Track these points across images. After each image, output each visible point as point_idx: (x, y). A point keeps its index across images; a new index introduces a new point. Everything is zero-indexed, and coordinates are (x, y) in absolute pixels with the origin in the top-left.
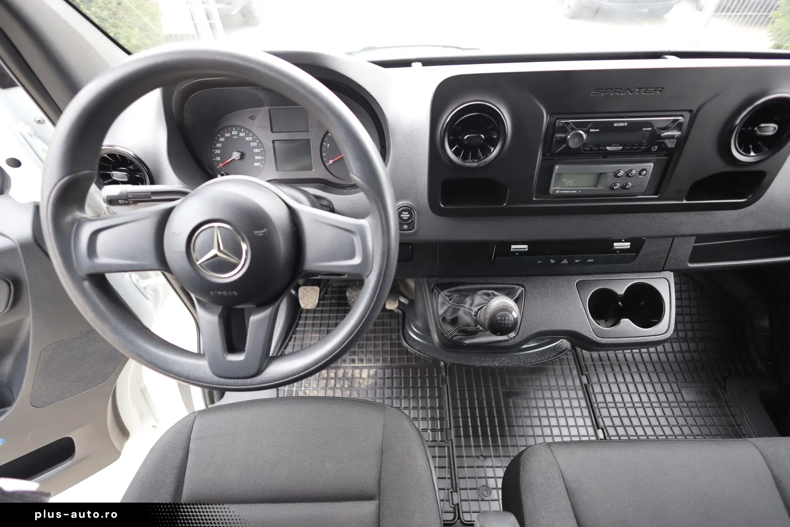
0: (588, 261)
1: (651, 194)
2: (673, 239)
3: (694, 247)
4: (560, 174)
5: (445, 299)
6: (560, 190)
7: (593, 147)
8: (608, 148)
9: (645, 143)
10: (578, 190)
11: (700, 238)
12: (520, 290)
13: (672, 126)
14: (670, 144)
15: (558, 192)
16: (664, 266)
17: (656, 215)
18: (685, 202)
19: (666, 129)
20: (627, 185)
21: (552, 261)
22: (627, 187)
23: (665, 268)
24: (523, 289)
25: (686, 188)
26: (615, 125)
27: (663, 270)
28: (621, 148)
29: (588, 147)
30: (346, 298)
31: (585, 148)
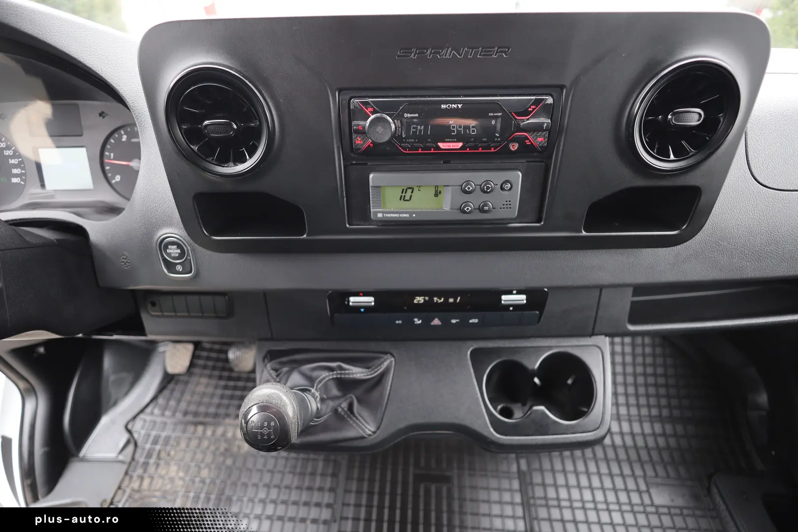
0: (471, 321)
1: (530, 221)
2: (601, 290)
3: (633, 303)
4: (379, 187)
5: (270, 375)
6: (383, 213)
7: (415, 142)
8: (441, 145)
9: (497, 137)
10: (411, 213)
11: (639, 289)
12: (388, 361)
13: (534, 109)
14: (540, 140)
15: (380, 215)
16: (593, 329)
17: (551, 254)
18: (584, 233)
19: (526, 113)
20: (486, 205)
21: (418, 321)
22: (486, 208)
23: (596, 331)
24: (393, 359)
25: (582, 211)
26: (443, 106)
27: (592, 334)
28: (460, 145)
29: (408, 143)
30: (227, 360)
31: (402, 145)
